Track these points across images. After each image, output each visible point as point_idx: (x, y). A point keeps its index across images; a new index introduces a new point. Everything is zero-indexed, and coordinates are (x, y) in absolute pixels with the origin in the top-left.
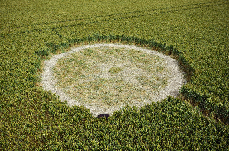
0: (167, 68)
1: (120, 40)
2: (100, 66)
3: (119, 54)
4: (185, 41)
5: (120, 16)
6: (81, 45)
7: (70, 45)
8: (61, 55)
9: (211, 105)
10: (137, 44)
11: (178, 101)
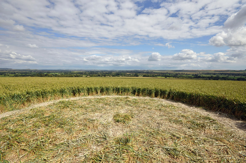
10: (118, 93)
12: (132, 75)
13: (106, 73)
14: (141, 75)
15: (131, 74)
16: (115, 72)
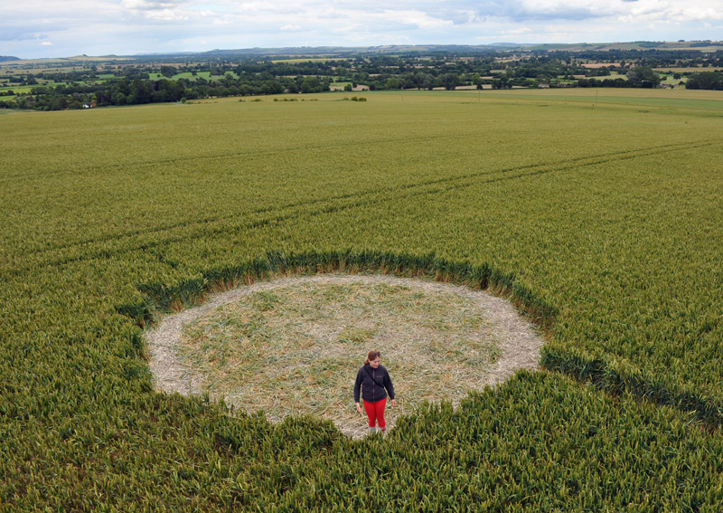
0: (486, 319)
1: (342, 264)
2: (308, 331)
3: (351, 299)
4: (515, 252)
5: (323, 206)
6: (235, 286)
7: (206, 287)
8: (188, 315)
9: (619, 376)
10: (390, 269)
11: (543, 377)
12: (614, 76)
13: (462, 67)
14: (677, 76)
15: (612, 68)
16: (514, 58)
